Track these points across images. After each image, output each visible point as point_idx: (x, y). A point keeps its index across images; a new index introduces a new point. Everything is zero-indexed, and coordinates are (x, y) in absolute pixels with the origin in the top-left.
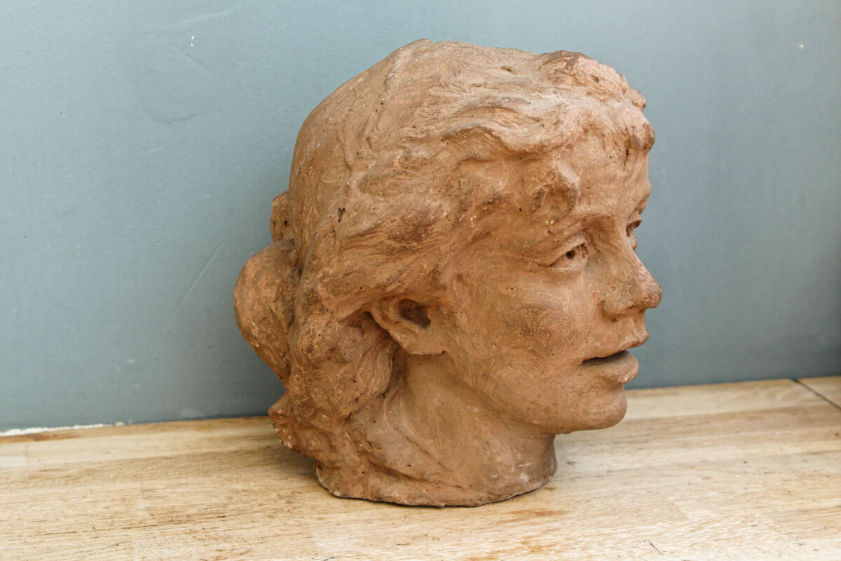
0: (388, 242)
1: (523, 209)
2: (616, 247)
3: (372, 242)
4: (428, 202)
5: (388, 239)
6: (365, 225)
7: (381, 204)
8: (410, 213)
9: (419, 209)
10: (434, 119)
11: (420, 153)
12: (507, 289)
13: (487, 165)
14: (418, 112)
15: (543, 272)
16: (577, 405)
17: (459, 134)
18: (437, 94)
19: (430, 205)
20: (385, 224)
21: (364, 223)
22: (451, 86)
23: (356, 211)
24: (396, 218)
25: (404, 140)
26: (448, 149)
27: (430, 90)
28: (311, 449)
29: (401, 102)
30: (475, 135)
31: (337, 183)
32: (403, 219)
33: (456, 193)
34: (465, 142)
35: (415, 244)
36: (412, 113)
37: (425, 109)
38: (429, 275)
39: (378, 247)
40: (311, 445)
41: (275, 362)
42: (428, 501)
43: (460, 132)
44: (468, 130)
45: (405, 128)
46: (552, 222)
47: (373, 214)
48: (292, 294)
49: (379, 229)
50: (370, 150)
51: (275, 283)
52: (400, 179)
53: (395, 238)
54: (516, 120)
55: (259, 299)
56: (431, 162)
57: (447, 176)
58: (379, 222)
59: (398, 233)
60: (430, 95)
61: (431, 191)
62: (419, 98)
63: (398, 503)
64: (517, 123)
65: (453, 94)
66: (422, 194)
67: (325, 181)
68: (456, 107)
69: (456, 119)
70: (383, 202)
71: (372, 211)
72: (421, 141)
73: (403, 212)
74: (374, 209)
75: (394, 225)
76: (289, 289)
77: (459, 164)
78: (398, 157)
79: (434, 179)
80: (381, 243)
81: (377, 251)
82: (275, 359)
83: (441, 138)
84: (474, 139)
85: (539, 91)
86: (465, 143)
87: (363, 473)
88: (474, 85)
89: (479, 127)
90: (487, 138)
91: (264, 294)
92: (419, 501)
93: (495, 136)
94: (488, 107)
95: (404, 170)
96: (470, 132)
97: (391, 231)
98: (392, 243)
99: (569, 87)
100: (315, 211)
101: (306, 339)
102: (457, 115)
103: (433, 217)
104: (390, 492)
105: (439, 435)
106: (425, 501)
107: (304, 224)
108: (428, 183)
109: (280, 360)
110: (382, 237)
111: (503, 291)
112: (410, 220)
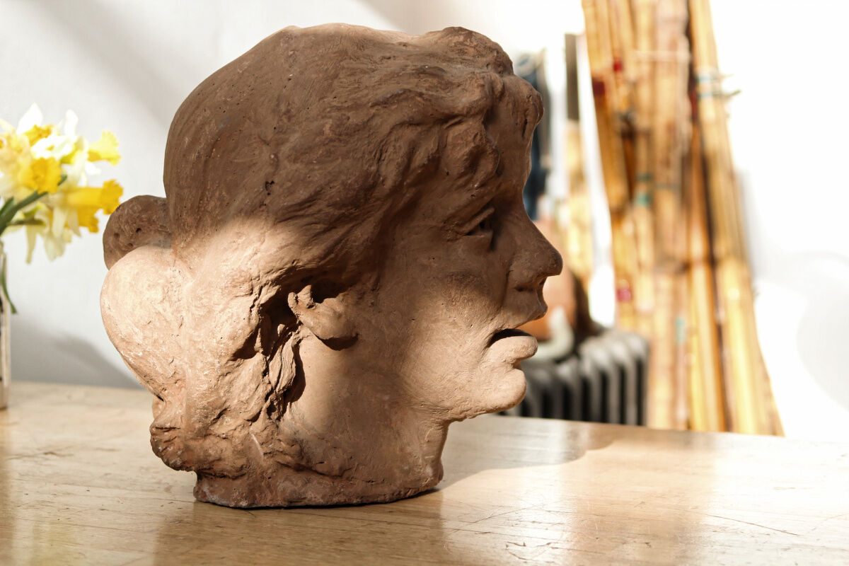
0: (327, 210)
1: (450, 173)
2: (517, 217)
3: (311, 211)
4: (366, 167)
5: (328, 206)
6: (302, 194)
7: (316, 172)
8: (350, 178)
9: (357, 174)
10: (356, 88)
11: (351, 120)
12: (429, 259)
13: (419, 129)
14: (336, 83)
15: (461, 241)
16: (489, 382)
17: (390, 99)
18: (351, 66)
19: (368, 169)
20: (323, 191)
21: (301, 192)
22: (362, 59)
23: (290, 181)
24: (335, 185)
25: (328, 110)
26: (379, 115)
27: (341, 63)
28: (211, 459)
29: (314, 76)
30: (406, 99)
31: (251, 161)
32: (343, 183)
33: (391, 157)
34: (396, 106)
35: (353, 211)
36: (330, 85)
37: (342, 80)
38: (362, 244)
39: (316, 216)
40: (210, 455)
41: (160, 371)
42: (345, 498)
43: (390, 97)
44: (399, 95)
45: (325, 100)
46: (476, 186)
47: (310, 182)
48: (178, 294)
49: (318, 197)
50: (289, 124)
51: (159, 283)
52: (334, 146)
53: (334, 205)
54: (439, 85)
55: (141, 303)
56: (364, 128)
57: (382, 141)
58: (318, 189)
59: (338, 199)
60: (343, 68)
61: (366, 156)
62: (333, 71)
63: (314, 504)
64: (440, 88)
65: (366, 66)
66: (359, 159)
67: (236, 161)
68: (376, 77)
69: (379, 86)
70: (319, 169)
71: (308, 179)
72: (349, 108)
73: (343, 177)
74: (309, 177)
75: (334, 192)
76: (174, 289)
77: (392, 129)
78: (328, 126)
79: (369, 144)
80: (319, 211)
81: (314, 220)
82: (162, 366)
83: (370, 104)
84: (404, 103)
85: (449, 61)
86: (396, 108)
87: (269, 478)
88: (384, 58)
89: (410, 91)
90: (420, 102)
91: (147, 296)
92: (335, 500)
93: (426, 100)
94: (413, 74)
95: (337, 137)
96: (402, 97)
97: (331, 198)
98: (332, 210)
99: (471, 58)
100: (224, 193)
101: (228, 325)
102: (380, 83)
103: (372, 181)
104: (304, 493)
105: (348, 429)
106: (342, 499)
107: (206, 211)
108: (363, 148)
109: (167, 367)
110: (321, 205)
111: (425, 261)
112: (350, 185)
